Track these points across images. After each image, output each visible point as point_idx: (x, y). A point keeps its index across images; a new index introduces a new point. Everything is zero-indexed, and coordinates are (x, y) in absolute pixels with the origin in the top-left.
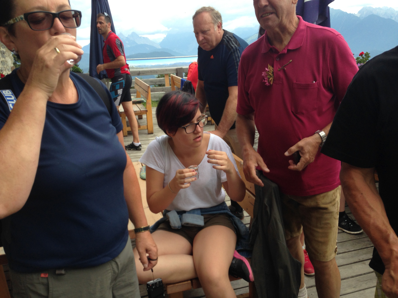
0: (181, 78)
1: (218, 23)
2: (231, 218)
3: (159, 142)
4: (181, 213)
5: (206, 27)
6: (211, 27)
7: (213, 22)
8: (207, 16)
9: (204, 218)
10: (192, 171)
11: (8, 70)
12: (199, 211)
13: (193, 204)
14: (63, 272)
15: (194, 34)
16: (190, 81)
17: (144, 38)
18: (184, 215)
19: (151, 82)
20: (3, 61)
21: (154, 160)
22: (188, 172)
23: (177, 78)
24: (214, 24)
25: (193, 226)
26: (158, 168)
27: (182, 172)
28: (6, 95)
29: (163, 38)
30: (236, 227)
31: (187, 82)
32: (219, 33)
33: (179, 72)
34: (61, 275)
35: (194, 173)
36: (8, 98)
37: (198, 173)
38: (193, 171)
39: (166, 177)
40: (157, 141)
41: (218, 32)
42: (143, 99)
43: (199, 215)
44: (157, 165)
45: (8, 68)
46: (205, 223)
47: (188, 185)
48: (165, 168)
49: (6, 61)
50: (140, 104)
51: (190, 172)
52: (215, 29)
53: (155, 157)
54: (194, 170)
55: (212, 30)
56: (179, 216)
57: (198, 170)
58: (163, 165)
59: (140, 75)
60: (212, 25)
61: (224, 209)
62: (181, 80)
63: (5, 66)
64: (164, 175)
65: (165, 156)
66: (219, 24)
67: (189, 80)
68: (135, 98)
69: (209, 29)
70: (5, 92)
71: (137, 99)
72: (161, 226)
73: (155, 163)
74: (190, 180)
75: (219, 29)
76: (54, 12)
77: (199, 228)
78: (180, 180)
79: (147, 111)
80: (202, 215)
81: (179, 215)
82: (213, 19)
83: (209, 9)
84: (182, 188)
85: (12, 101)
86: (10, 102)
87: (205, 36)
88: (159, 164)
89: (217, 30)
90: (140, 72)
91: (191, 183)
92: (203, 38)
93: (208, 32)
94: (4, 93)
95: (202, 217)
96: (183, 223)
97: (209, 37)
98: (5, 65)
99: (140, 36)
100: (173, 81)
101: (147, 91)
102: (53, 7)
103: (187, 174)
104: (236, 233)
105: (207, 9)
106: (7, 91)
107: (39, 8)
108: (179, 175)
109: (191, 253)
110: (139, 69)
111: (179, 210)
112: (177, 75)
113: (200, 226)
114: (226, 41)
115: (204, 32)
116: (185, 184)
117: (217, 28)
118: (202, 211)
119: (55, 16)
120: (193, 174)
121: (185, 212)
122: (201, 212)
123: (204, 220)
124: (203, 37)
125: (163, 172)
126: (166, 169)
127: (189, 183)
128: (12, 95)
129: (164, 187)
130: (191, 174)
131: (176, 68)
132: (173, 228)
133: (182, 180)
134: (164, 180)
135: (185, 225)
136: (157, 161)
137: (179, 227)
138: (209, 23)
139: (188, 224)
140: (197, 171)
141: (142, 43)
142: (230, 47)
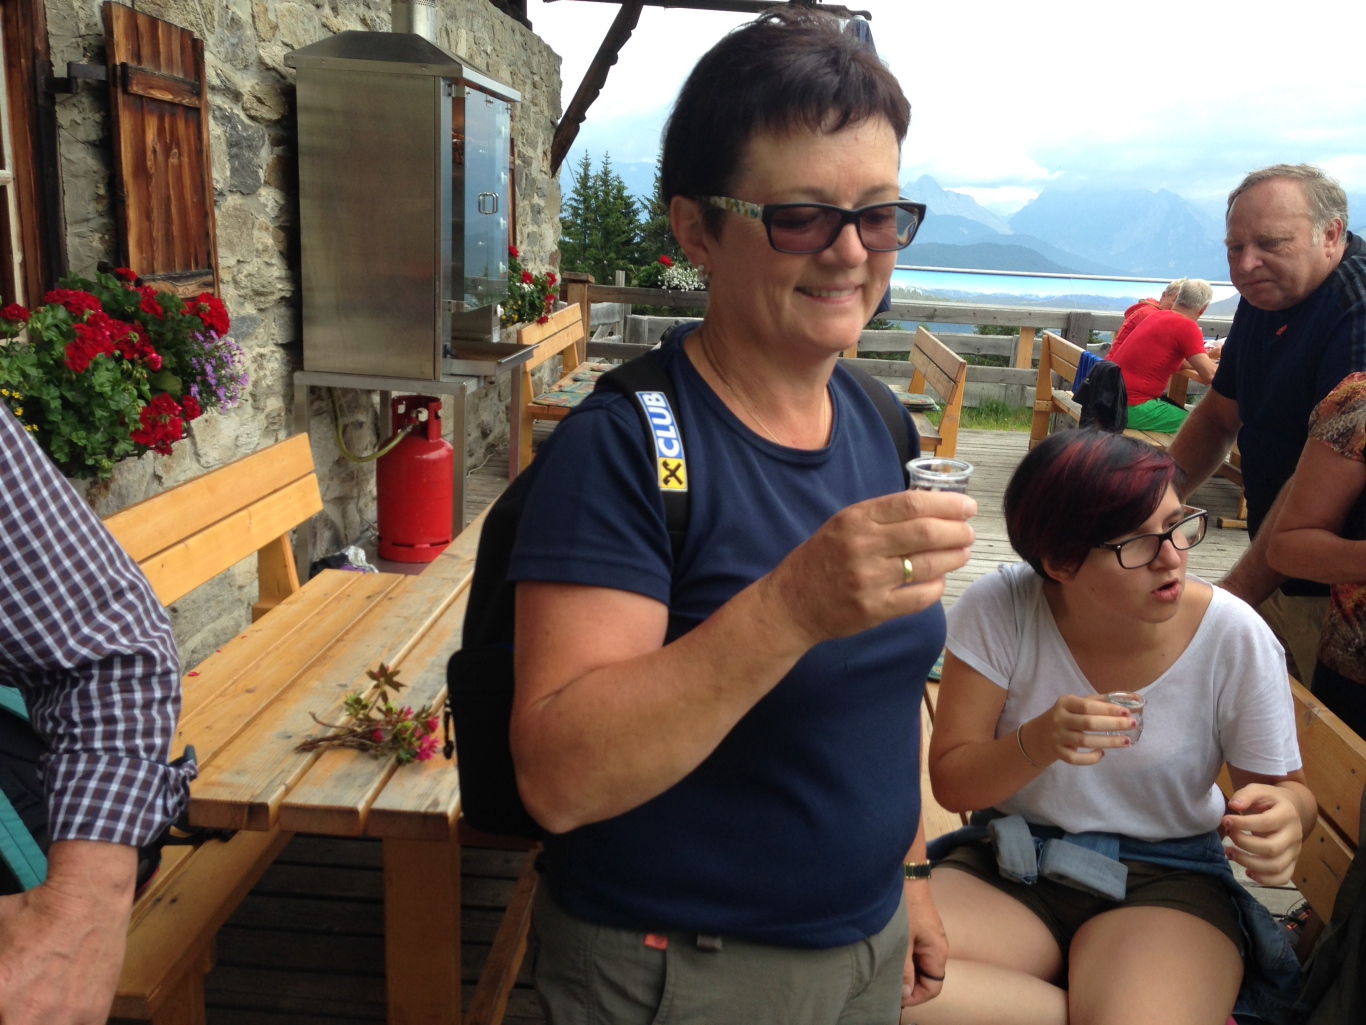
0: (1082, 350)
1: (1328, 222)
2: (1233, 898)
3: (1010, 585)
4: (1046, 832)
5: (1279, 227)
6: (1298, 229)
7: (1311, 213)
8: (1289, 194)
9: (1130, 874)
10: (1120, 712)
11: (541, 261)
12: (1115, 845)
13: (1095, 813)
14: (718, 943)
15: (1225, 250)
16: (1116, 365)
17: (958, 195)
18: (1054, 843)
19: (964, 343)
20: (533, 232)
21: (978, 640)
22: (1103, 712)
23: (1067, 347)
24: (1312, 220)
25: (1081, 889)
26: (989, 667)
27: (1080, 709)
28: (652, 410)
29: (1026, 203)
30: (1246, 934)
31: (1107, 366)
32: (1328, 256)
33: (1076, 325)
34: (712, 950)
35: (1126, 721)
36: (657, 421)
37: (1141, 724)
38: (1124, 714)
39: (1012, 703)
40: (1003, 578)
41: (1324, 251)
42: (931, 401)
43: (1111, 857)
44: (986, 659)
45: (542, 254)
46: (1129, 890)
47: (1094, 756)
48: (1013, 673)
49: (541, 236)
50: (919, 415)
51: (1112, 713)
52: (1315, 240)
53: (987, 630)
54: (1127, 711)
55: (1301, 242)
56: (1037, 842)
57: (1144, 712)
58: (1010, 662)
59: (935, 319)
60: (1304, 223)
61: (1211, 860)
62: (1083, 354)
63: (536, 249)
64: (1008, 694)
65: (1022, 633)
66: (1335, 224)
67: (1112, 362)
68: (905, 391)
69: (1288, 236)
70: (650, 400)
71: (911, 395)
72: (958, 855)
73: (982, 648)
74: (1104, 740)
75: (1331, 243)
76: (848, 206)
77: (1104, 904)
78: (1065, 732)
79: (939, 441)
80: (1121, 860)
81: (1034, 838)
82: (1311, 203)
83: (1303, 173)
84: (1067, 760)
85: (666, 428)
86: (660, 433)
87: (1270, 256)
88: (997, 659)
89: (1322, 244)
90: (935, 310)
91: (1105, 751)
92: (1260, 263)
93: (1282, 246)
94: (648, 403)
95: (1123, 870)
96: (1047, 871)
97: (1285, 263)
98: (535, 245)
99: (945, 189)
100: (1047, 355)
101: (953, 377)
102: (850, 193)
103: (1096, 720)
104: (1243, 954)
105: (1297, 170)
106: (656, 395)
107: (811, 191)
108: (1064, 713)
109: (1059, 977)
110: (933, 300)
111: (1035, 821)
112: (1065, 335)
113: (1109, 896)
114: (1342, 277)
115: (1266, 243)
116: (1080, 749)
117: (1323, 237)
118: (1127, 845)
119: (848, 217)
120: (1120, 723)
121: (1058, 832)
122: (1122, 849)
123: (1128, 882)
124: (1258, 258)
125: (1003, 683)
126: (1018, 676)
127: (1100, 750)
128: (666, 408)
129: (996, 736)
130: (1112, 720)
131: (1068, 311)
132: (1004, 875)
133: (1075, 736)
134: (1003, 711)
135: (1050, 878)
136: (991, 645)
137: (1026, 878)
138: (1294, 216)
139: (1061, 877)
140: (1137, 715)
141: (949, 212)
142: (1353, 297)
